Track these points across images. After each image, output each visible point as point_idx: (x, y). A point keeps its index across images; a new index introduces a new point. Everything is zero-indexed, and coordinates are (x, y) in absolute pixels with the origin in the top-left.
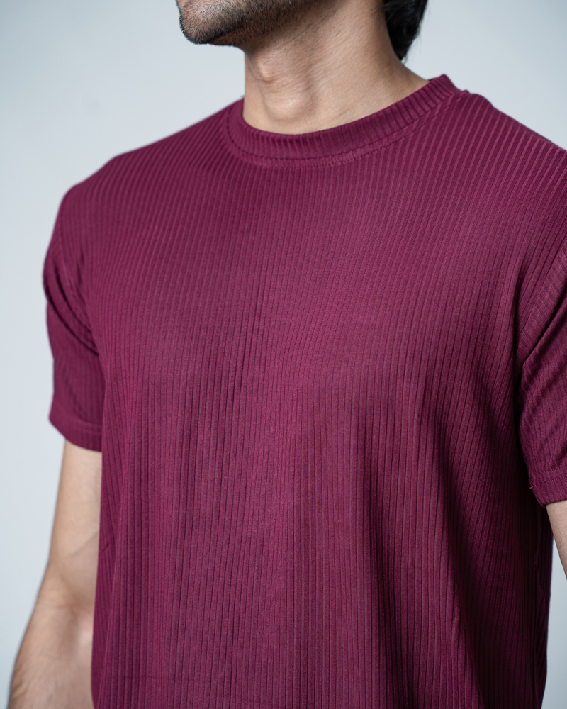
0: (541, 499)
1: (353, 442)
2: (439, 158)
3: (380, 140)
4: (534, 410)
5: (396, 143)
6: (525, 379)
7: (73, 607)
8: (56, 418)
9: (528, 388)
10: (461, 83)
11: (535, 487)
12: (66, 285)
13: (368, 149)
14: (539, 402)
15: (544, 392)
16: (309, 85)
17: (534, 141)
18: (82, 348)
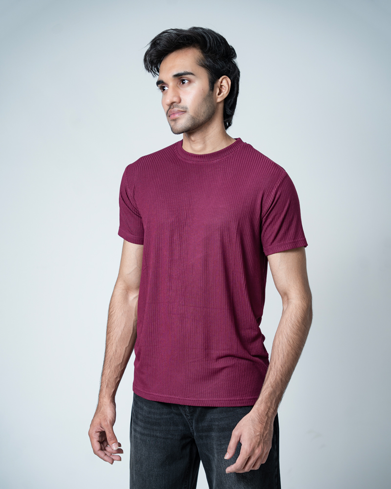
0: (266, 254)
1: (219, 239)
2: (240, 163)
3: (223, 157)
4: (265, 231)
5: (228, 158)
6: (263, 222)
7: (127, 290)
8: (121, 234)
9: (264, 225)
10: (244, 141)
11: (264, 251)
12: (129, 195)
13: (220, 159)
14: (267, 229)
15: (268, 226)
16: (204, 142)
17: (265, 159)
18: (133, 214)
